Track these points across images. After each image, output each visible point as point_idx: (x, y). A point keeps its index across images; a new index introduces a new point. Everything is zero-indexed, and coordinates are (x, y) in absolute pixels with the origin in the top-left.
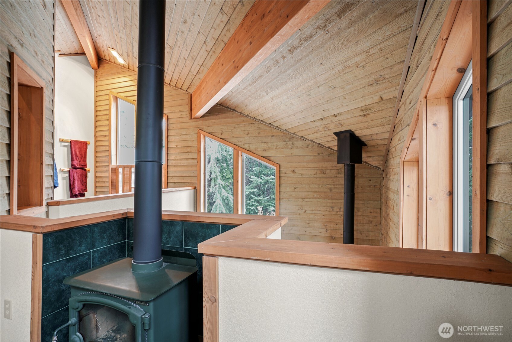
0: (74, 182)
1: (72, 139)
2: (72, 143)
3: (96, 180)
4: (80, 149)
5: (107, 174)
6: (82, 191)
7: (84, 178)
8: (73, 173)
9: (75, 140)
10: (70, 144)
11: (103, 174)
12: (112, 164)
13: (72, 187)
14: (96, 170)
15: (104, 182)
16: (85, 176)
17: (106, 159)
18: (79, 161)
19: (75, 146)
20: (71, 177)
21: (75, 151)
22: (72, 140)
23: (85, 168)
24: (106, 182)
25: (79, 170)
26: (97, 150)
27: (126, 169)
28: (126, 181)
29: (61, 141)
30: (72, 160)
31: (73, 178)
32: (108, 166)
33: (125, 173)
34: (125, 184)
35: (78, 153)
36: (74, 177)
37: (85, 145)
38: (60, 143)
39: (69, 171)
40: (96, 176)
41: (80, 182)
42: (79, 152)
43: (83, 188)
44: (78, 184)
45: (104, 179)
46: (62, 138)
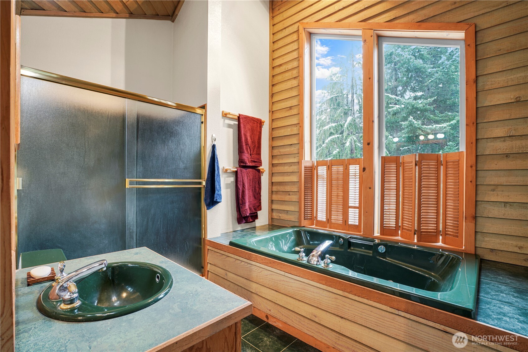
0: (243, 192)
1: (241, 113)
2: (241, 121)
3: (272, 188)
4: (252, 131)
5: (294, 178)
6: (254, 209)
7: (257, 186)
8: (242, 176)
9: (245, 116)
10: (237, 123)
11: (287, 179)
12: (305, 160)
13: (240, 202)
14: (272, 171)
15: (288, 193)
16: (259, 182)
17: (294, 150)
18: (251, 155)
19: (245, 126)
20: (239, 183)
21: (245, 135)
22: (241, 115)
23: (258, 167)
24: (291, 193)
25: (250, 169)
26: (273, 136)
27: (334, 168)
28: (334, 193)
29: (225, 115)
30: (240, 151)
31: (241, 185)
32: (299, 163)
33: (334, 176)
34: (334, 198)
35: (249, 138)
36: (243, 183)
37: (258, 125)
38: (223, 120)
39: (236, 172)
40: (272, 183)
41: (251, 194)
42: (251, 137)
43: (255, 204)
44: (249, 197)
45: (288, 188)
46: (227, 111)
